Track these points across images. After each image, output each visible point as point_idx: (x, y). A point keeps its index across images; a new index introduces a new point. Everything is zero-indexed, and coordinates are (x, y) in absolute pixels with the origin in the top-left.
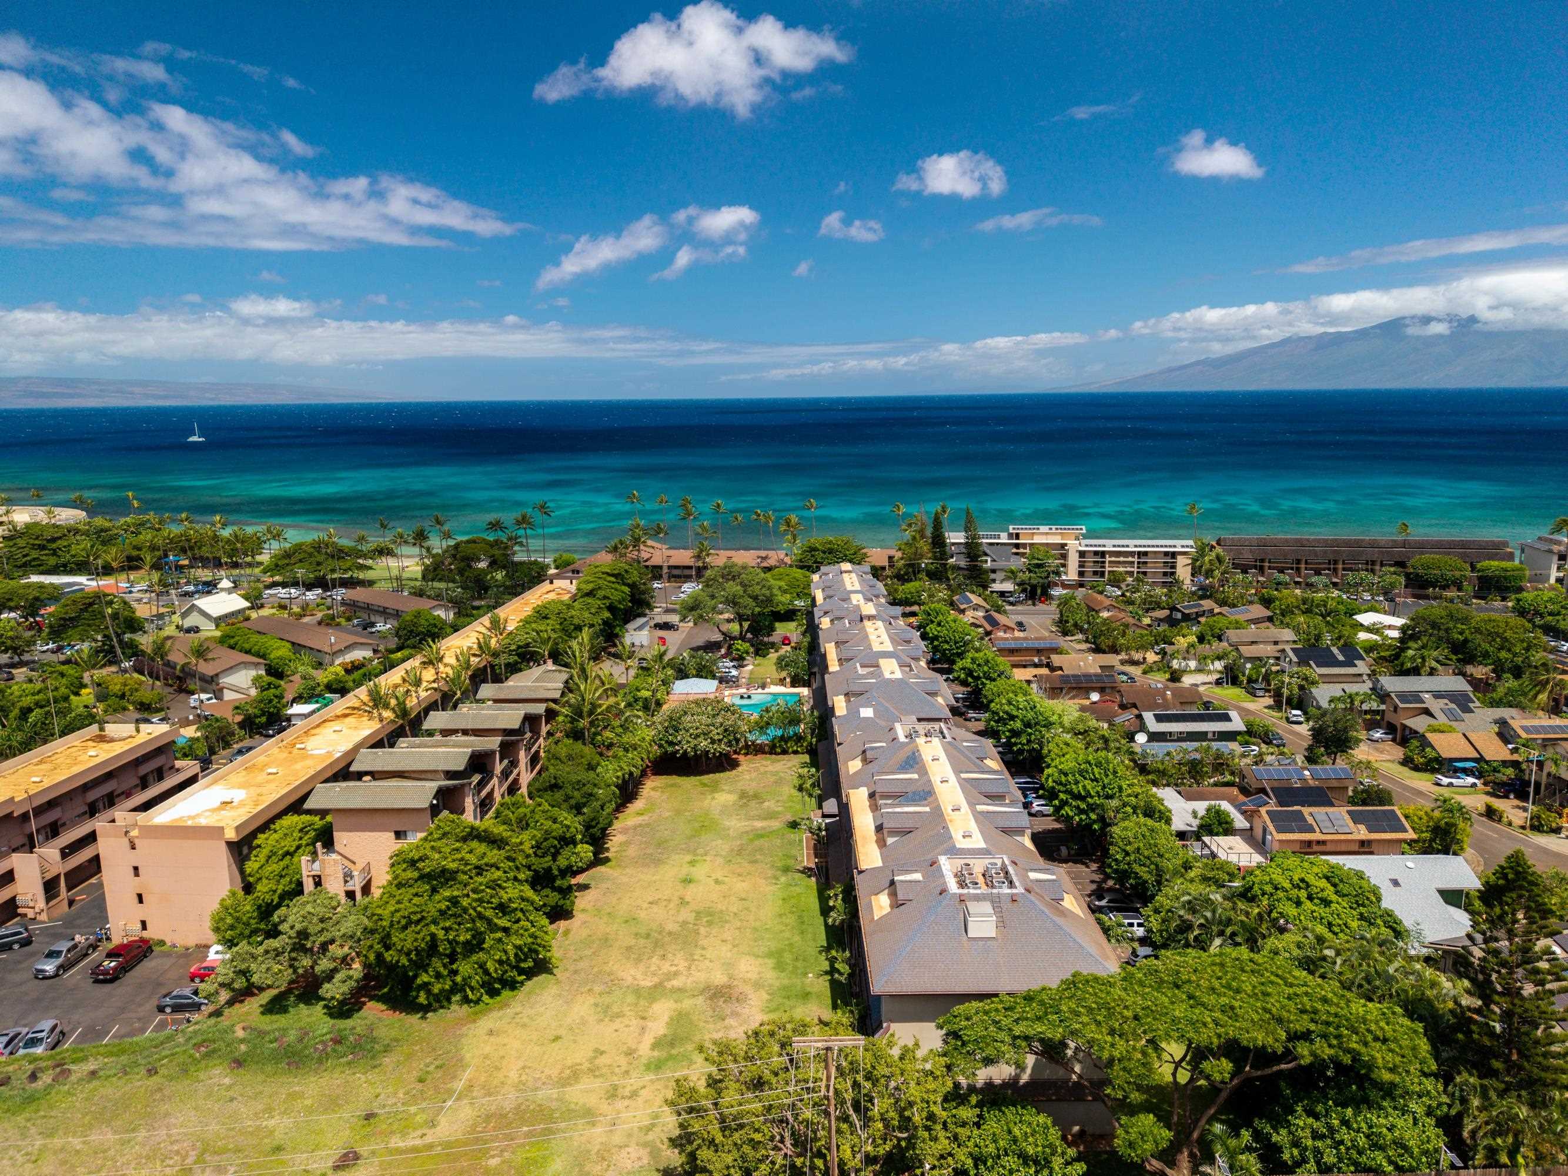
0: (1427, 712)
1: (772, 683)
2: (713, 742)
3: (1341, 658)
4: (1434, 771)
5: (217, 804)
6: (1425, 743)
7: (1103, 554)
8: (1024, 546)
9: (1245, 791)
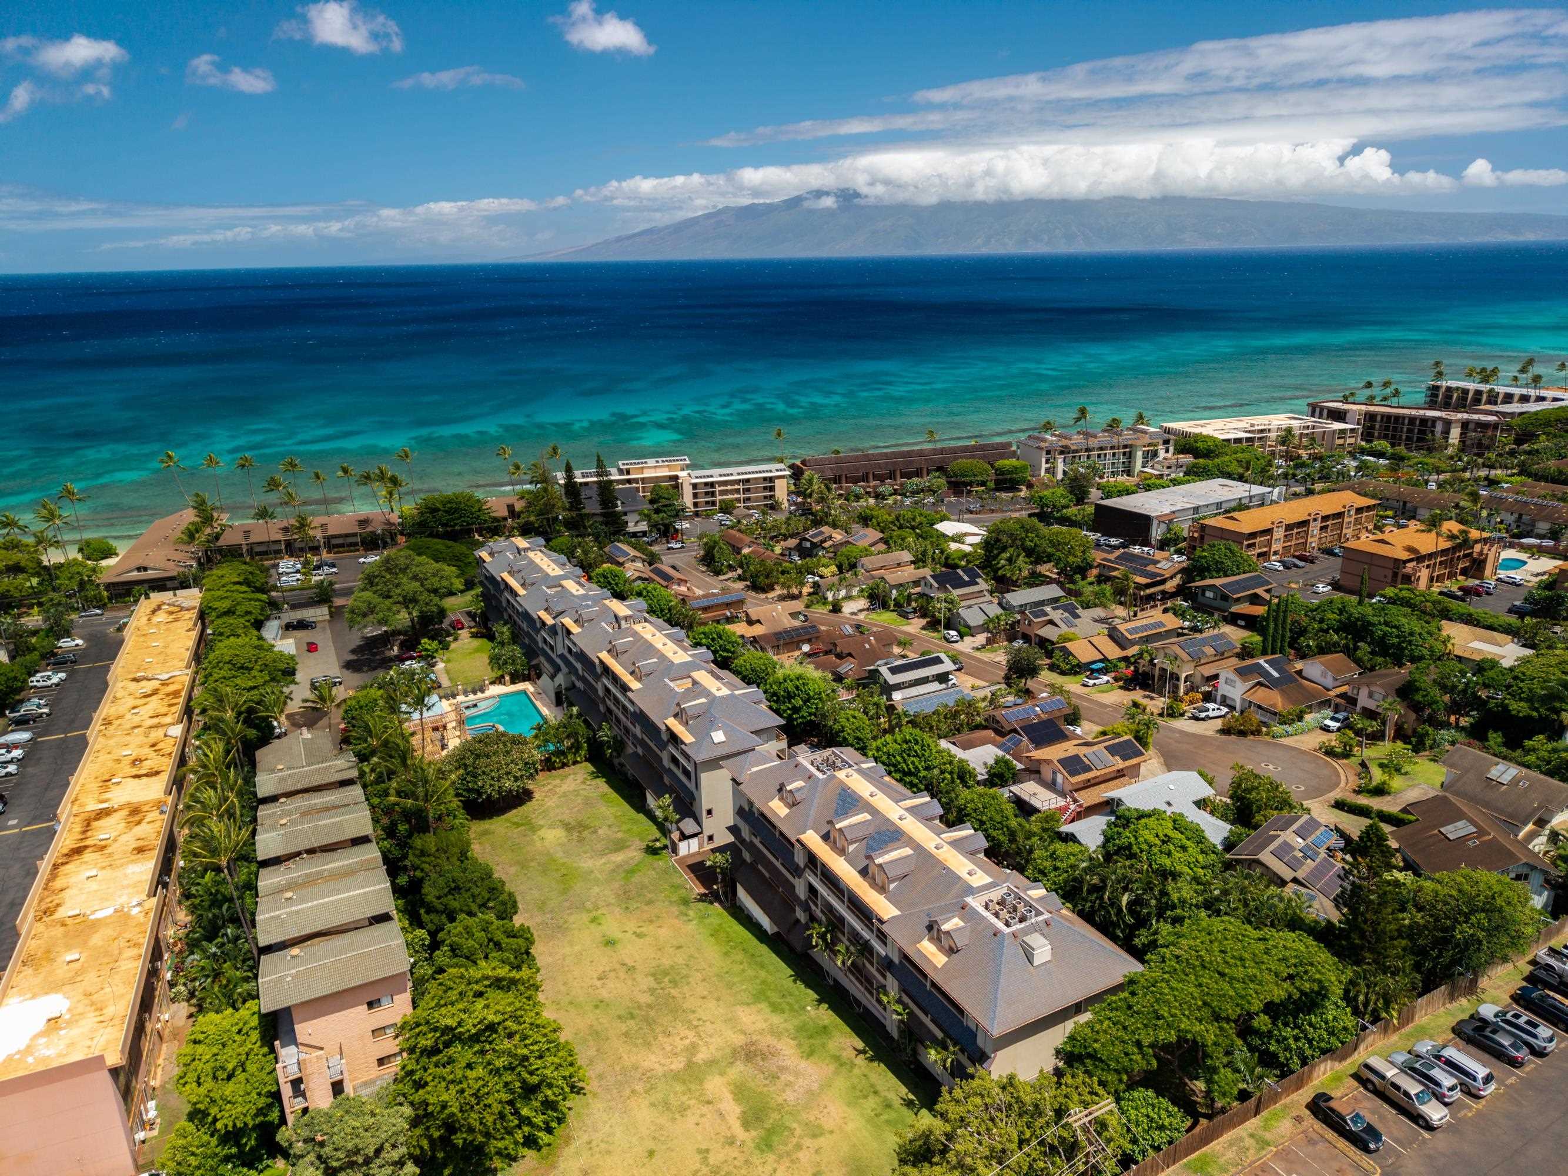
0: (1051, 622)
1: (492, 683)
2: (516, 779)
3: (966, 578)
4: (1076, 673)
5: (40, 1025)
6: (1067, 653)
7: (712, 485)
8: (636, 481)
9: (998, 732)
